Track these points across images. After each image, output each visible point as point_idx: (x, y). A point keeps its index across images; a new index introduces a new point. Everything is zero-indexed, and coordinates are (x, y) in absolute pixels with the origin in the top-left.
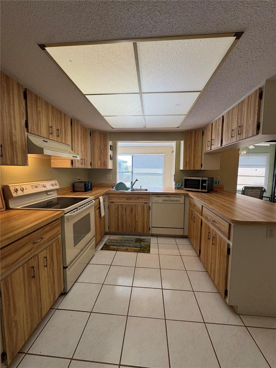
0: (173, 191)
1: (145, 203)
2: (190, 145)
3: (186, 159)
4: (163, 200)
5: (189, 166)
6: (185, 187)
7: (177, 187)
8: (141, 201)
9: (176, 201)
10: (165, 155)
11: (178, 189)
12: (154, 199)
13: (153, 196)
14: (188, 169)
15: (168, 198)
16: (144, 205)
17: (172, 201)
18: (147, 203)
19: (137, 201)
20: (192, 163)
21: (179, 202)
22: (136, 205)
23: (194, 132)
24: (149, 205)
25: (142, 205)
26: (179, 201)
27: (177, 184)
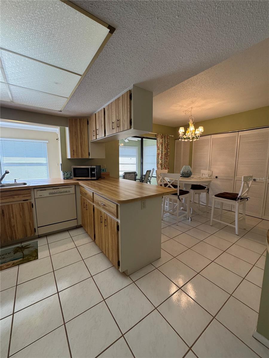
0: (62, 181)
1: (24, 200)
2: (76, 132)
3: (73, 147)
4: (50, 194)
5: (77, 155)
6: (75, 176)
7: (66, 177)
8: (16, 198)
9: (66, 192)
10: (48, 142)
11: (68, 179)
12: (38, 193)
13: (35, 190)
14: (75, 157)
15: (56, 191)
16: (23, 203)
17: (62, 193)
18: (27, 200)
19: (11, 200)
20: (80, 151)
21: (69, 193)
22: (8, 206)
23: (78, 120)
24: (30, 202)
25: (19, 204)
26: (69, 191)
27: (66, 174)
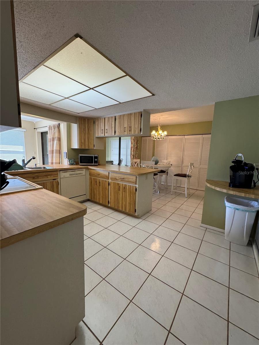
1: (53, 180)
2: (84, 129)
3: (82, 140)
4: (70, 175)
5: (84, 146)
7: (71, 163)
8: (50, 178)
9: (80, 174)
10: (25, 130)
11: (72, 165)
12: (62, 174)
13: (61, 172)
14: (83, 148)
15: (73, 173)
16: (53, 181)
17: (77, 174)
18: (55, 179)
19: (45, 179)
20: (87, 143)
21: (82, 175)
22: (44, 183)
23: (87, 120)
24: (58, 181)
25: (51, 182)
26: (82, 173)
27: (71, 161)
